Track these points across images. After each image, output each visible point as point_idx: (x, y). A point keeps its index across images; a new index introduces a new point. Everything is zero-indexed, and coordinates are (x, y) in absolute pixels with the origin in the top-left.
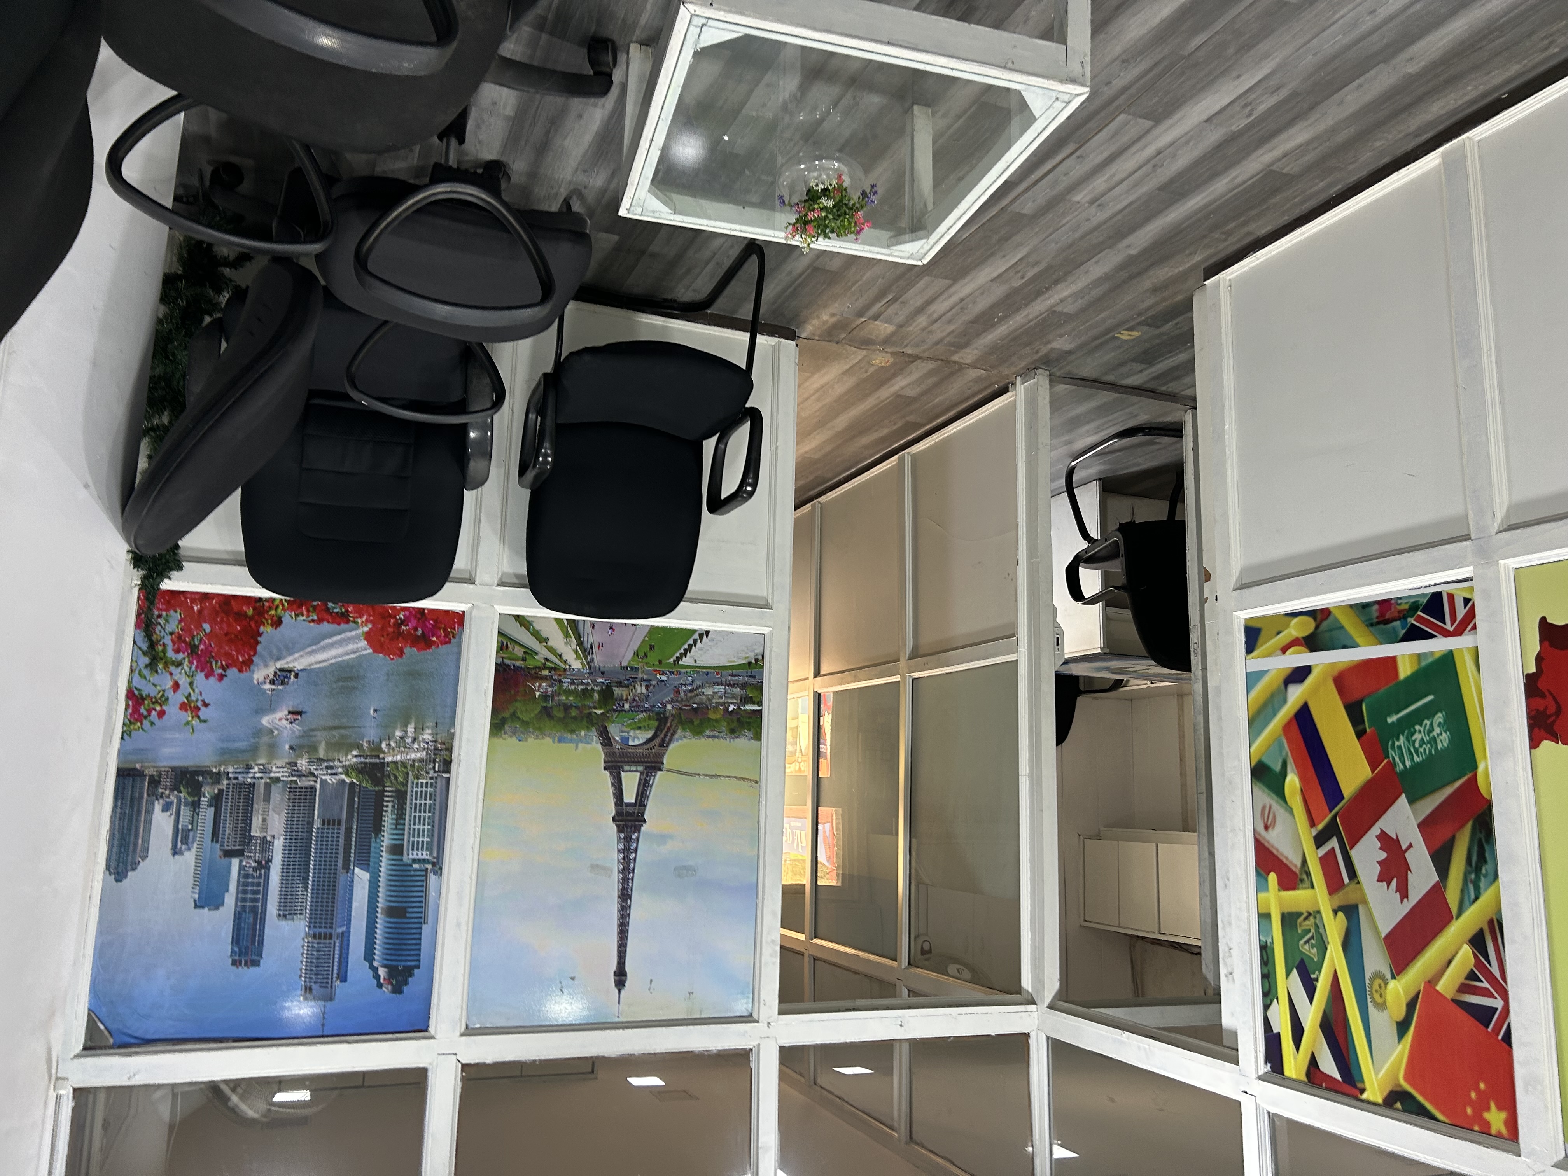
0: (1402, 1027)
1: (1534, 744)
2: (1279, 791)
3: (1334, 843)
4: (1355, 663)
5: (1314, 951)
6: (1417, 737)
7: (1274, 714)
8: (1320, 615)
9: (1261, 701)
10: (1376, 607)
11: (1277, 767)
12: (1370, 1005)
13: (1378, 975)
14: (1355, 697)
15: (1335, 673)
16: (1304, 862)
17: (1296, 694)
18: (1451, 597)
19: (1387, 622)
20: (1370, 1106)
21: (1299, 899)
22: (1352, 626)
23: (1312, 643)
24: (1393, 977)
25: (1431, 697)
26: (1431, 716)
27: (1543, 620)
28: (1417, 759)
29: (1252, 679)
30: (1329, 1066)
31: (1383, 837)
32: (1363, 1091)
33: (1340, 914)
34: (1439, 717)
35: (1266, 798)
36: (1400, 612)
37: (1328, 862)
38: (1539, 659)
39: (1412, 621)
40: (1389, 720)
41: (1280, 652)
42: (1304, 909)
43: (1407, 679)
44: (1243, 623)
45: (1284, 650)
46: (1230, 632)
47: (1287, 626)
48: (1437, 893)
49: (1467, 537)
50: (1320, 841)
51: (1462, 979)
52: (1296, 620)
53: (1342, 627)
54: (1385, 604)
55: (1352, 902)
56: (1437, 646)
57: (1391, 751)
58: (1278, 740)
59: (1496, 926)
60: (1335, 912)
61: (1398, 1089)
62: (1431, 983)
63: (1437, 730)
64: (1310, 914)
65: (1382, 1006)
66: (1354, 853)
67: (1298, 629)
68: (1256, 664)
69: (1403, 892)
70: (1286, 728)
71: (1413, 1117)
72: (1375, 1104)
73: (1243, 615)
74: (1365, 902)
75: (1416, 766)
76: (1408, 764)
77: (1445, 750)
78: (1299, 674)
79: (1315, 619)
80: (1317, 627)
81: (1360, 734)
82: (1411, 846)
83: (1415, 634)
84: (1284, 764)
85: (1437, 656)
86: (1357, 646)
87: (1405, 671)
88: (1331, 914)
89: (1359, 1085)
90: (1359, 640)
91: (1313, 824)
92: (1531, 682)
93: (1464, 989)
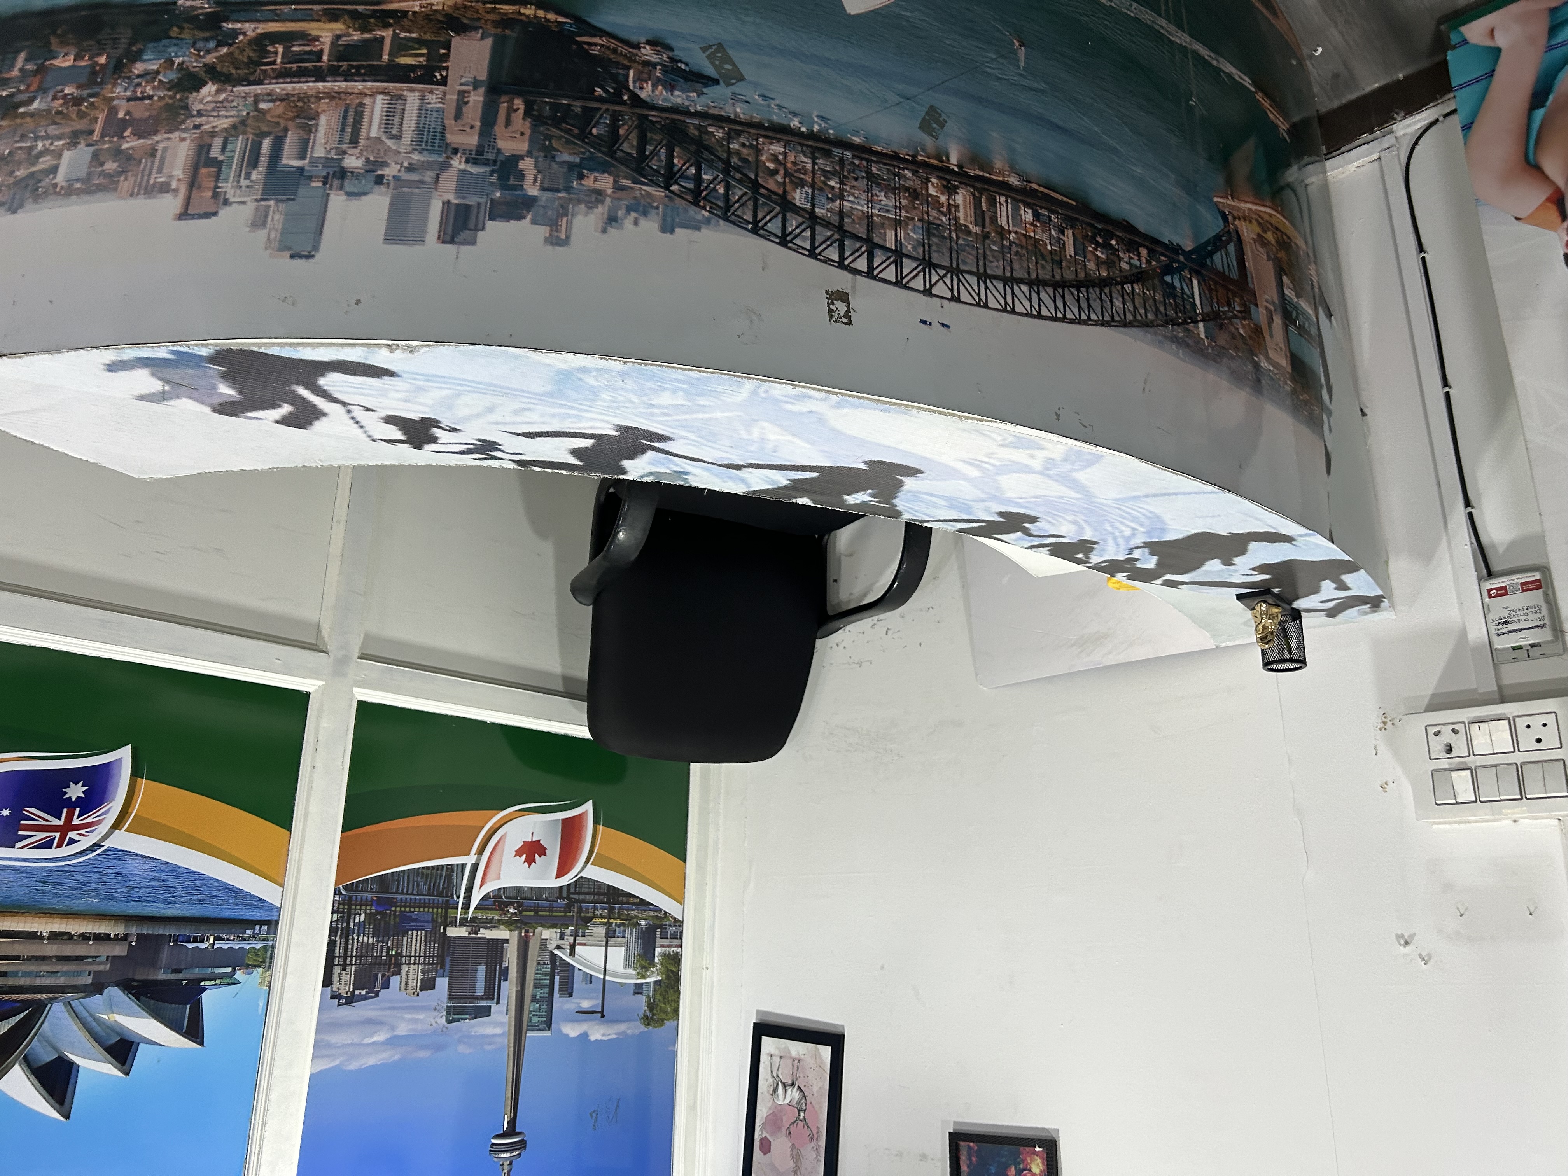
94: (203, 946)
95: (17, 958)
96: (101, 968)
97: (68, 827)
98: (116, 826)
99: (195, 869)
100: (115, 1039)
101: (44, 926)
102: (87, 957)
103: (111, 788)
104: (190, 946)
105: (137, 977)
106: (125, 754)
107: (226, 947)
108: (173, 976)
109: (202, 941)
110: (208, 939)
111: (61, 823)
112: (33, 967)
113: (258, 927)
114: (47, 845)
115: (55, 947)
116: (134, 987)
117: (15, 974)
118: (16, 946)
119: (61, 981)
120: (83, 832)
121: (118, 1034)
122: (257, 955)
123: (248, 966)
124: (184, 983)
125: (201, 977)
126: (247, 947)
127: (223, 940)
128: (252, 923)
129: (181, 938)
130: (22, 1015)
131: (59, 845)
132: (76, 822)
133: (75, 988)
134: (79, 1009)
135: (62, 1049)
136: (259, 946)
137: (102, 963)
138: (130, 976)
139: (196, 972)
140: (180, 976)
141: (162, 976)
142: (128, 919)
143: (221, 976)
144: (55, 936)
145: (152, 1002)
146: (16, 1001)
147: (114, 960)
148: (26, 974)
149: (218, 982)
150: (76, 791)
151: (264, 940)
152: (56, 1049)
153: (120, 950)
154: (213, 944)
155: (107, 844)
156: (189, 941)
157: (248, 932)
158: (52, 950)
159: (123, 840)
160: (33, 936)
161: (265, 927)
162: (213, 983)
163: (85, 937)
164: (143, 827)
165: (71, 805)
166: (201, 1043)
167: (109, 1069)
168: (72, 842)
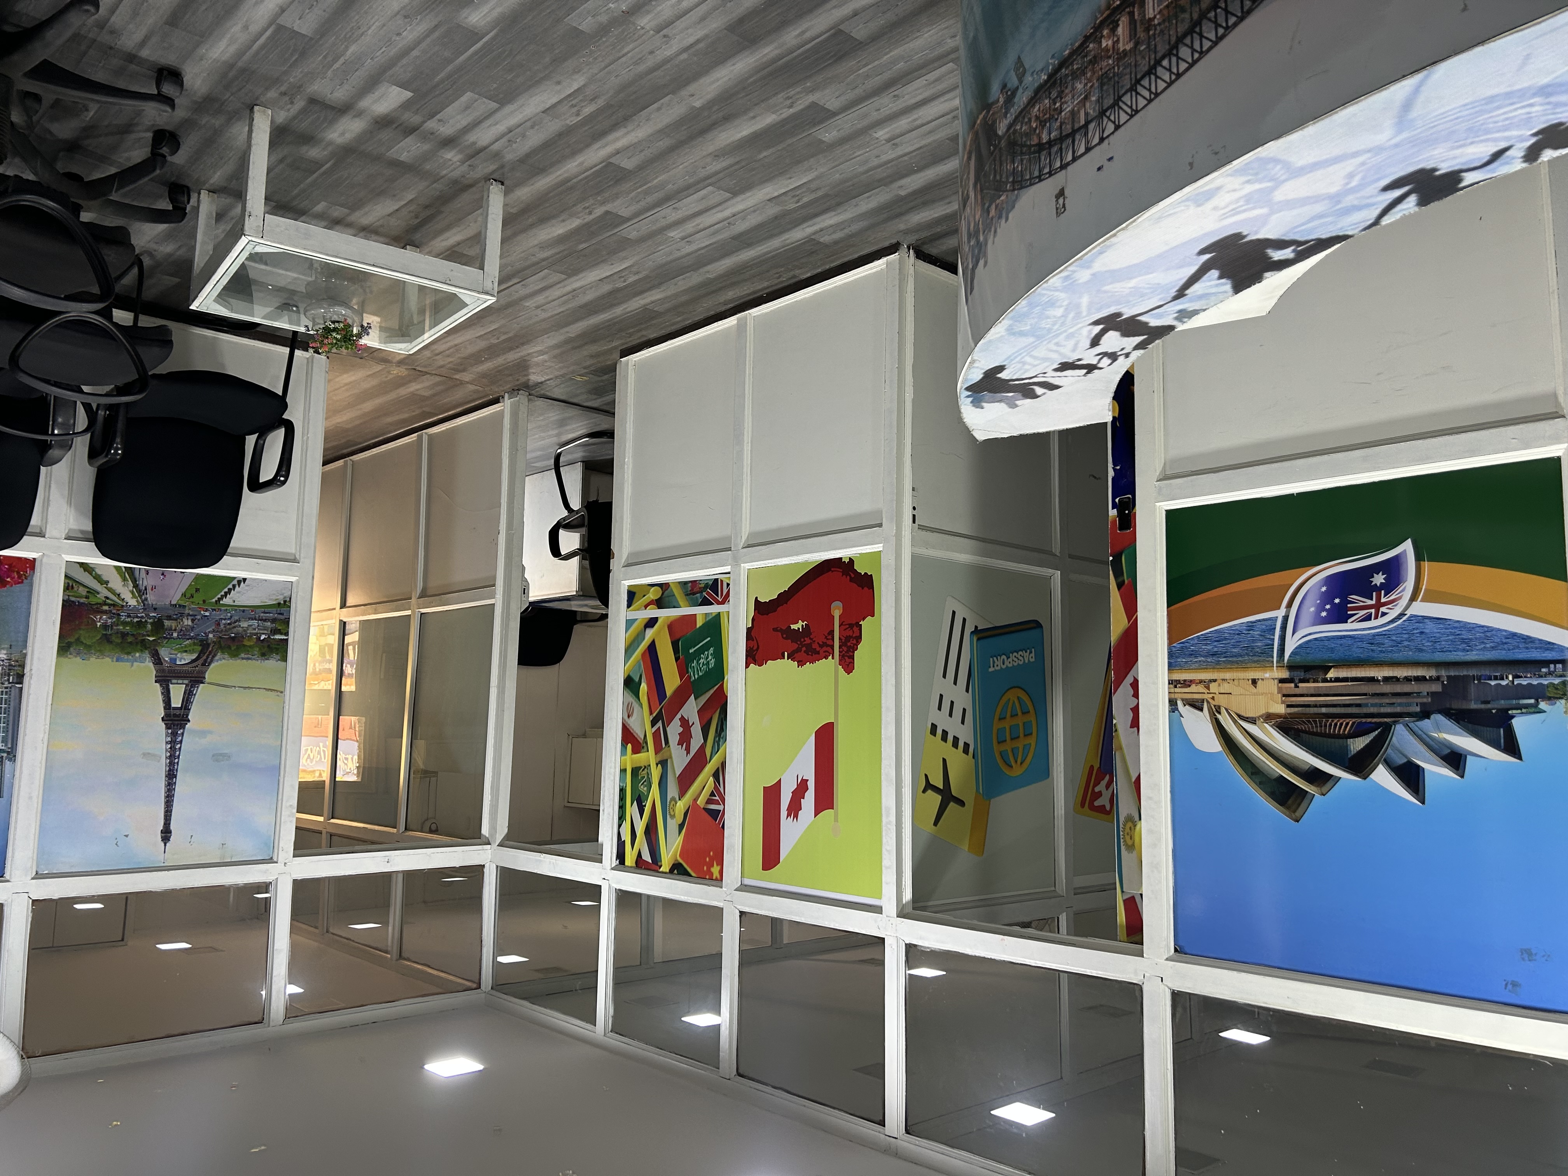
0: (681, 826)
1: (747, 666)
2: (637, 694)
3: (660, 724)
4: (675, 618)
5: (645, 789)
6: (702, 661)
7: (638, 647)
8: (664, 586)
9: (632, 638)
10: (690, 584)
11: (637, 680)
12: (668, 816)
13: (673, 799)
14: (677, 637)
15: (669, 623)
16: (645, 736)
17: (650, 633)
18: (722, 581)
19: (694, 594)
20: (663, 875)
21: (641, 758)
22: (678, 593)
23: (660, 603)
24: (680, 800)
25: (709, 639)
26: (708, 650)
27: (756, 598)
28: (700, 674)
29: (629, 623)
30: (647, 857)
31: (682, 719)
32: (660, 867)
33: (659, 765)
34: (711, 650)
35: (631, 699)
36: (700, 588)
37: (656, 735)
38: (753, 619)
39: (704, 594)
40: (691, 651)
41: (644, 608)
42: (642, 765)
43: (700, 627)
44: (627, 588)
45: (646, 607)
46: (619, 594)
47: (648, 592)
48: (702, 748)
49: (729, 549)
50: (653, 723)
51: (708, 796)
52: (653, 589)
53: (674, 595)
54: (694, 582)
55: (665, 758)
56: (713, 609)
57: (690, 670)
58: (638, 662)
59: (723, 765)
60: (657, 765)
61: (676, 862)
62: (696, 800)
63: (710, 657)
64: (645, 767)
65: (673, 817)
66: (668, 729)
67: (654, 594)
68: (632, 615)
69: (688, 750)
70: (643, 655)
71: (681, 877)
72: (666, 873)
73: (627, 583)
74: (671, 758)
75: (700, 677)
76: (696, 676)
77: (712, 668)
78: (651, 623)
79: (662, 589)
80: (663, 594)
81: (677, 659)
82: (693, 724)
83: (706, 602)
84: (641, 676)
85: (714, 615)
86: (679, 607)
87: (699, 623)
88: (655, 766)
89: (659, 864)
90: (681, 603)
91: (651, 713)
92: (749, 630)
93: (709, 801)
94: (1504, 683)
95: (1365, 695)
96: (1425, 700)
97: (1379, 605)
98: (1413, 598)
99: (1483, 624)
100: (1447, 751)
101: (1379, 673)
102: (1412, 693)
104: (1493, 683)
105: (1453, 706)
106: (1407, 547)
107: (1525, 683)
108: (1483, 706)
109: (1502, 679)
110: (1507, 678)
111: (1373, 602)
112: (1376, 700)
113: (1552, 666)
114: (1368, 618)
115: (1388, 686)
116: (1453, 714)
117: (1366, 705)
118: (1363, 687)
119: (1398, 710)
120: (1389, 606)
121: (1448, 748)
122: (1557, 689)
123: (1549, 698)
124: (1494, 711)
125: (1508, 707)
126: (1546, 682)
127: (1521, 677)
128: (1546, 663)
129: (1483, 677)
130: (1377, 732)
131: (1376, 618)
132: (1383, 600)
133: (1409, 715)
134: (1416, 729)
135: (1409, 755)
136: (1557, 681)
137: (1424, 697)
138: (1448, 706)
139: (1503, 703)
140: (1489, 706)
141: (1473, 706)
142: (1437, 665)
143: (1526, 706)
144: (1387, 679)
145: (1470, 725)
146: (1370, 723)
147: (1433, 694)
148: (1373, 705)
149: (1524, 710)
150: (1379, 579)
151: (1561, 676)
152: (1406, 757)
153: (1436, 688)
154: (1513, 682)
155: (1409, 613)
156: (1491, 679)
157: (1544, 670)
158: (1387, 688)
159: (1420, 608)
160: (1372, 680)
161: (1559, 666)
162: (1519, 711)
163: (1408, 679)
164: (1433, 597)
165: (1378, 589)
166: (1520, 758)
167: (1446, 772)
168: (1384, 614)
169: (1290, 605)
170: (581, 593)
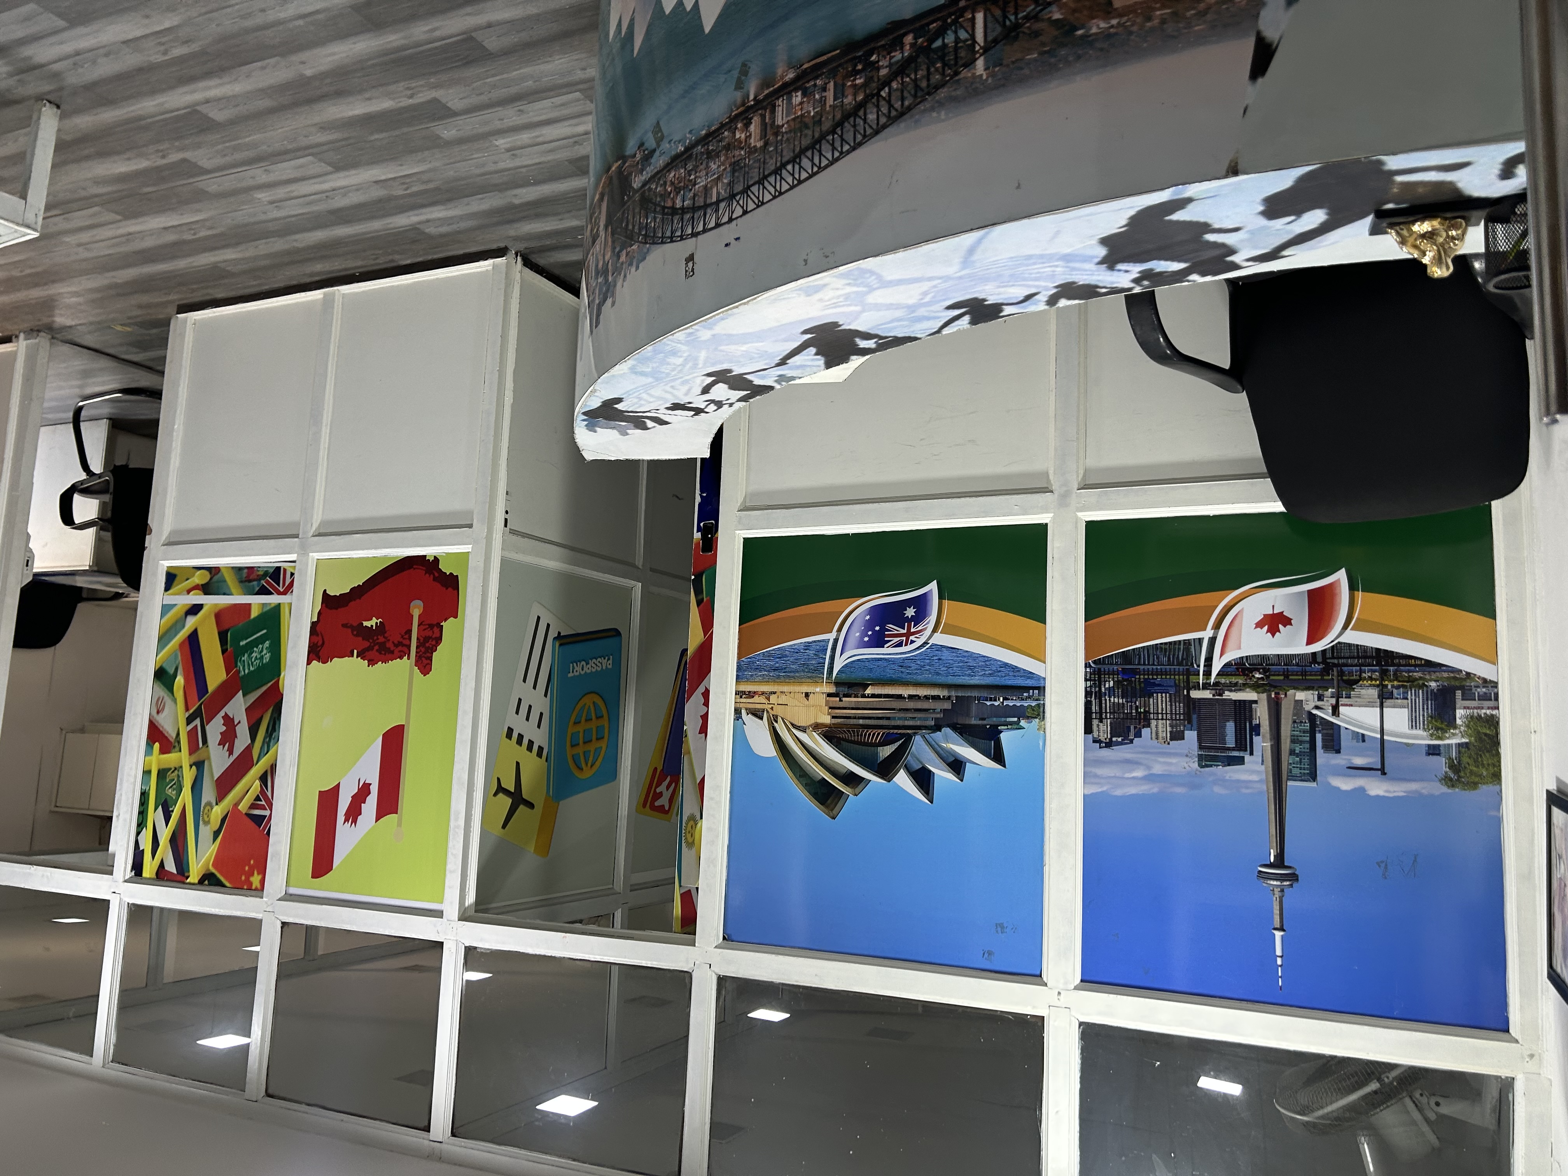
0: (216, 834)
1: (309, 663)
2: (170, 688)
3: (197, 722)
4: (225, 606)
5: (174, 792)
6: (254, 655)
7: (176, 635)
8: (213, 571)
9: (169, 625)
10: (246, 571)
11: (171, 671)
12: (201, 822)
13: (209, 804)
14: (226, 627)
15: (217, 610)
16: (178, 734)
17: (191, 622)
18: (285, 570)
19: (250, 581)
20: (192, 887)
21: (171, 759)
22: (231, 580)
23: (206, 589)
24: (217, 804)
25: (265, 631)
26: (263, 643)
27: (325, 591)
28: (252, 669)
29: (166, 609)
30: (171, 867)
31: (226, 717)
32: (187, 877)
33: (194, 767)
34: (267, 644)
35: (162, 692)
36: (258, 576)
37: (192, 734)
38: (319, 613)
39: (263, 582)
40: (241, 644)
41: (186, 593)
42: (172, 766)
43: (255, 619)
44: (166, 569)
45: (189, 592)
46: (155, 574)
47: (193, 575)
48: (249, 749)
49: (296, 536)
50: (189, 721)
51: (252, 801)
52: (199, 572)
53: (225, 581)
54: (251, 569)
55: (201, 759)
56: (272, 600)
57: (239, 664)
58: (175, 651)
59: (273, 767)
60: (191, 766)
61: (208, 872)
62: (236, 805)
63: (265, 652)
64: (175, 769)
65: (207, 823)
66: (208, 728)
67: (199, 578)
68: (170, 599)
69: (231, 752)
70: (182, 645)
71: (213, 888)
72: (194, 884)
73: (167, 564)
74: (209, 758)
75: (250, 673)
76: (247, 671)
77: (267, 663)
78: (195, 609)
79: (211, 573)
80: (211, 579)
81: (224, 651)
82: (239, 722)
83: (264, 591)
84: (176, 669)
85: (273, 606)
86: (230, 594)
87: (254, 613)
88: (188, 767)
89: (186, 874)
90: (233, 591)
91: (187, 709)
92: (314, 625)
93: (253, 806)
94: (996, 703)
95: (894, 709)
96: (938, 716)
97: (909, 634)
98: (935, 630)
99: (985, 655)
100: (952, 759)
101: (905, 692)
102: (930, 709)
103: (928, 608)
104: (988, 703)
105: (960, 722)
106: (933, 586)
107: (1011, 704)
108: (980, 722)
109: (995, 700)
110: (999, 699)
111: (905, 631)
112: (902, 715)
113: (1031, 691)
114: (900, 645)
115: (912, 703)
116: (959, 728)
117: (894, 718)
118: (892, 703)
119: (918, 723)
120: (917, 636)
121: (953, 756)
122: (1033, 710)
123: (1028, 718)
124: (988, 727)
125: (999, 724)
126: (1026, 705)
127: (1009, 699)
128: (1027, 689)
129: (982, 698)
130: (901, 742)
131: (906, 645)
132: (913, 630)
133: (926, 728)
134: (930, 740)
135: (924, 762)
136: (1034, 704)
137: (938, 713)
138: (955, 721)
139: (995, 721)
140: (985, 722)
141: (973, 722)
142: (949, 686)
143: (1011, 723)
144: (911, 697)
145: (970, 738)
146: (896, 733)
147: (945, 711)
148: (899, 719)
149: (1009, 727)
150: (910, 612)
151: (1037, 700)
152: (921, 763)
153: (947, 705)
154: (1003, 703)
155: (931, 642)
156: (987, 700)
157: (1025, 694)
158: (911, 705)
159: (940, 639)
160: (900, 697)
161: (1036, 692)
162: (1006, 727)
163: (927, 698)
164: (950, 630)
165: (909, 620)
166: (1004, 766)
167: (950, 776)
168: (912, 642)
169: (840, 630)
170: (95, 568)
